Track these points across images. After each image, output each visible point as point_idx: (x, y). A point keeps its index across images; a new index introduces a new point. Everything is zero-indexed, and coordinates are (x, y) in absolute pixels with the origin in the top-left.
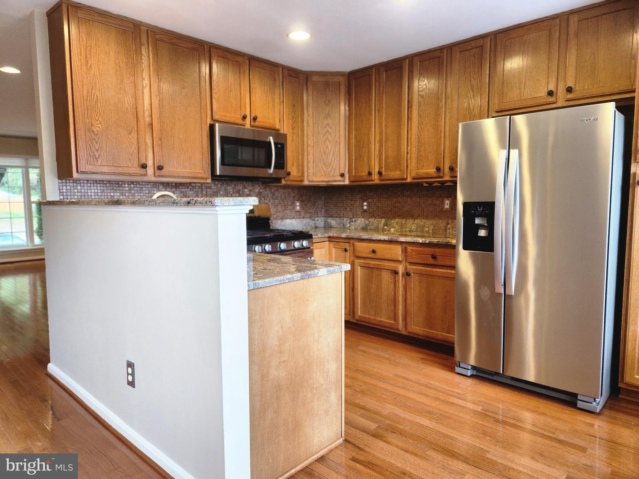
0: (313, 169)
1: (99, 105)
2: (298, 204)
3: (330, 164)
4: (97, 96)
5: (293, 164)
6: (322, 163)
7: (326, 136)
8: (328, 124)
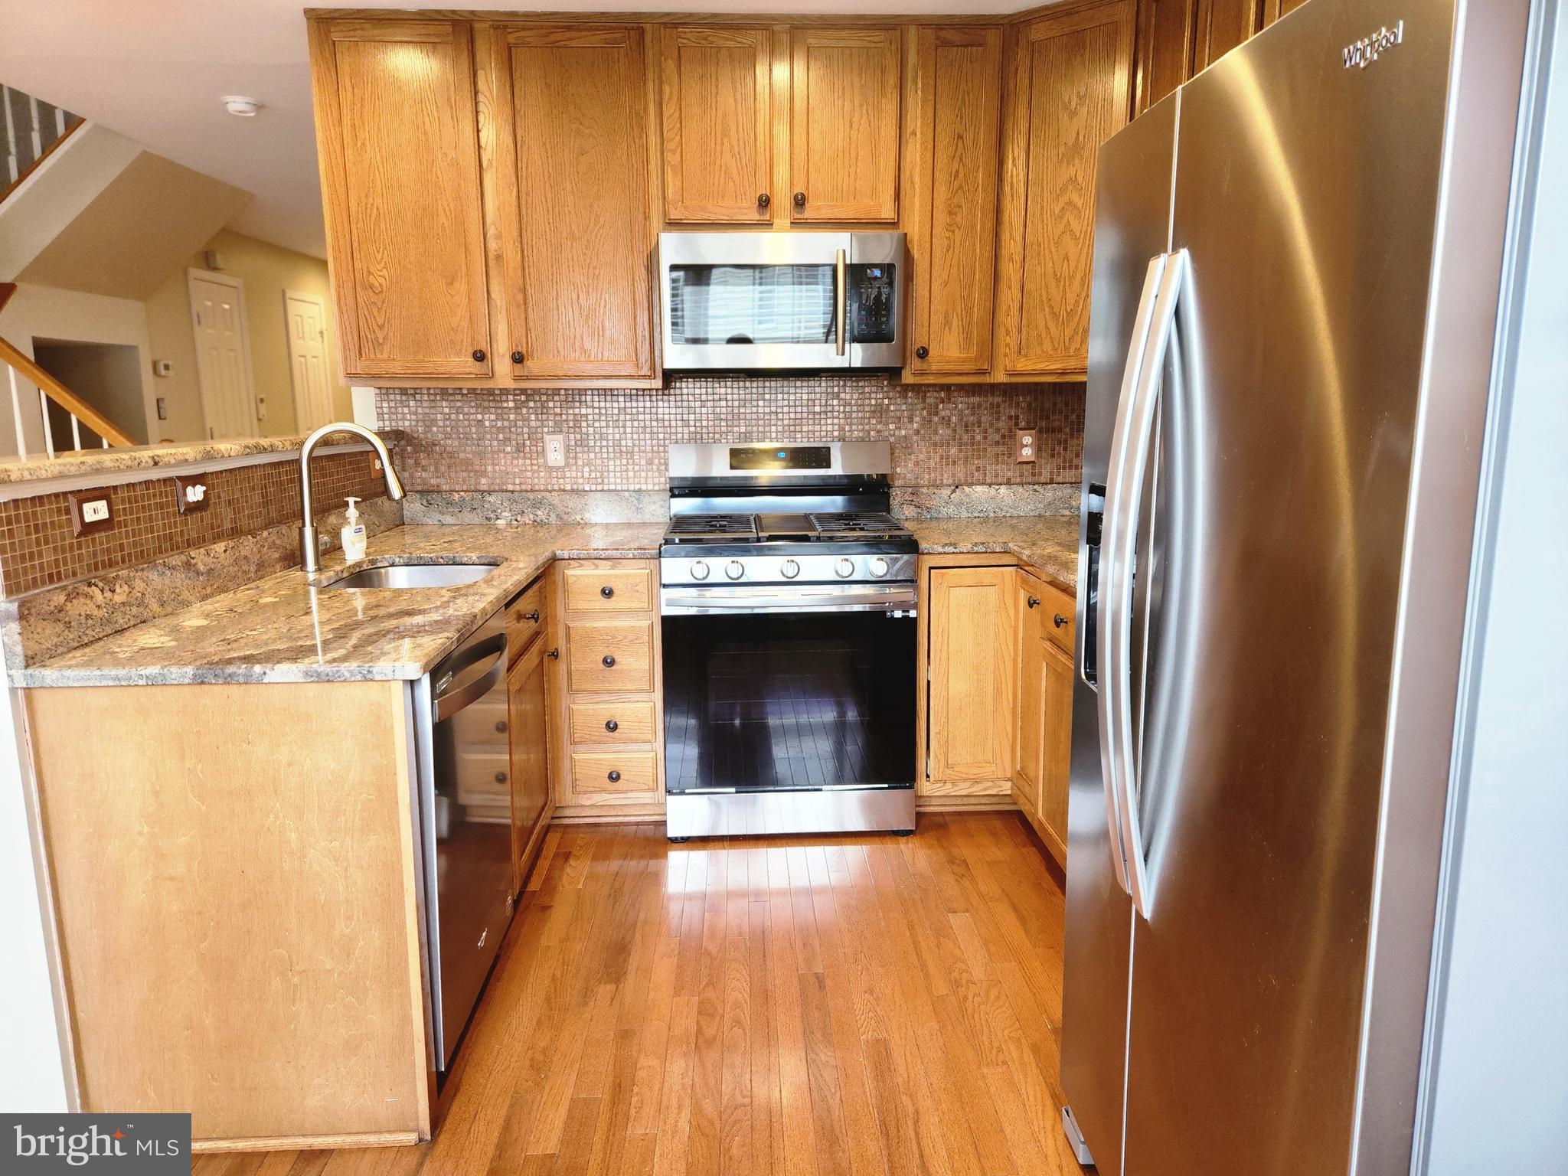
0: (1020, 331)
1: (383, 227)
2: (1028, 440)
3: (1070, 314)
4: (377, 209)
5: (947, 323)
6: (1047, 310)
7: (1064, 221)
8: (1073, 181)
